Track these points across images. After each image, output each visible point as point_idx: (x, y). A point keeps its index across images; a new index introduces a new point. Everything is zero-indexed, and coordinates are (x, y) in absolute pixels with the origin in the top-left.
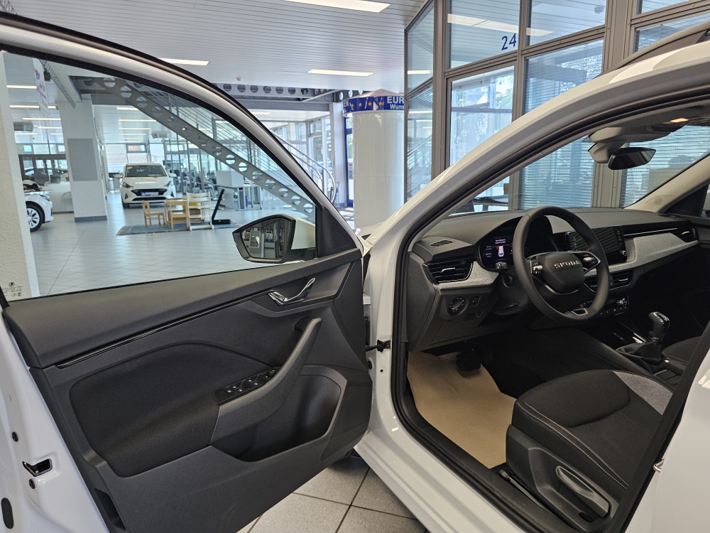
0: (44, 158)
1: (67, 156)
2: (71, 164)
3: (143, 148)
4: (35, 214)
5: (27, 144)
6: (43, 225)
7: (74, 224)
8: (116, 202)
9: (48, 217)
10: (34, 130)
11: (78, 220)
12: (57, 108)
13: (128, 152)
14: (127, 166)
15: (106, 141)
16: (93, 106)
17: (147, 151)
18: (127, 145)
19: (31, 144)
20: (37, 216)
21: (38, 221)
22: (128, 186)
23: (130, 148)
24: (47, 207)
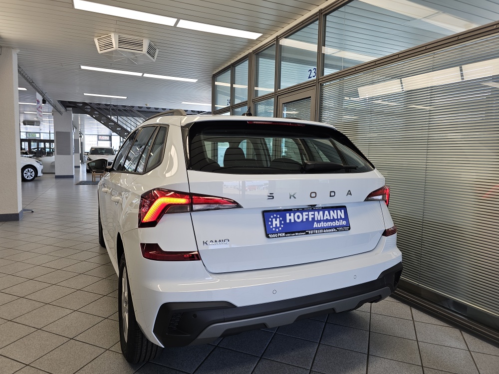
0: (45, 141)
1: (55, 141)
2: (57, 145)
3: (108, 138)
4: (32, 172)
5: (37, 133)
6: (36, 178)
7: (54, 179)
8: (83, 168)
9: (40, 174)
10: (41, 125)
11: (57, 177)
12: (53, 115)
13: (98, 140)
14: (92, 148)
15: (86, 133)
16: (73, 114)
17: (110, 140)
18: (98, 135)
19: (40, 133)
20: (33, 173)
21: (33, 175)
22: (90, 160)
23: (100, 137)
24: (39, 168)
